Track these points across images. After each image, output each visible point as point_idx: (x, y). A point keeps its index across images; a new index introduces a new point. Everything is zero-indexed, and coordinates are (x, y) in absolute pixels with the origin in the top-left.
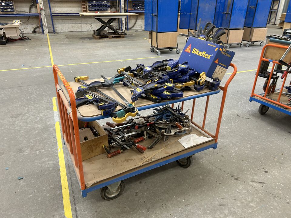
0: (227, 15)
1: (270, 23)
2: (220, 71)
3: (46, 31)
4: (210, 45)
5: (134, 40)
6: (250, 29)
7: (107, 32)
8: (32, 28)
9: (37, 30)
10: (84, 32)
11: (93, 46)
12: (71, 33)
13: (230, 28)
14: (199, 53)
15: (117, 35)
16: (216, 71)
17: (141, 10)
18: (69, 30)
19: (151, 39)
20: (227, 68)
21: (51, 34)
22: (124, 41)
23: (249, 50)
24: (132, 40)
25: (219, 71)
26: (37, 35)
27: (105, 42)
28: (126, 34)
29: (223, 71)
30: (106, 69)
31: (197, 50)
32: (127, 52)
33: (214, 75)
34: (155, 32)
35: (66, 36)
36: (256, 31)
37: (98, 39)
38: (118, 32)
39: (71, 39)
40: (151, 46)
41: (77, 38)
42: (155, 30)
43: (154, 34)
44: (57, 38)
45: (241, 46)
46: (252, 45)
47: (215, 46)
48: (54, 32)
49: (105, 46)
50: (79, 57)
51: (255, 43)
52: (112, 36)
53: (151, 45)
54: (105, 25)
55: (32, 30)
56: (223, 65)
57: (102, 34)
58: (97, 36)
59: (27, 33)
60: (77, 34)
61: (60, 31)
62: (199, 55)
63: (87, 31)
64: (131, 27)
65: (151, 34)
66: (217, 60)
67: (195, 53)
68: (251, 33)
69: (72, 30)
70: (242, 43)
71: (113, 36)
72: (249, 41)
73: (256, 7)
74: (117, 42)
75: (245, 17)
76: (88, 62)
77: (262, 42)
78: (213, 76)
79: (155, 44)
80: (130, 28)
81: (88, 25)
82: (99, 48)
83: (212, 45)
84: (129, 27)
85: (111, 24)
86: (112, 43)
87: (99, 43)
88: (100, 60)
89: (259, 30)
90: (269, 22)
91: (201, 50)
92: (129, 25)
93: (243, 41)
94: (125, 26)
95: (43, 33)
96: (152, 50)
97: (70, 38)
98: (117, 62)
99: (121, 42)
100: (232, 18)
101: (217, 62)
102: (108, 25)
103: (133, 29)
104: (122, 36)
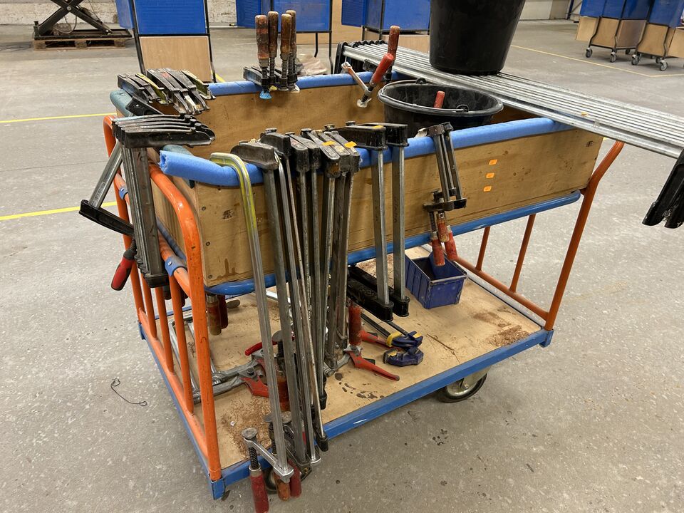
7: (72, 26)
15: (99, 38)
38: (105, 30)
52: (84, 40)
57: (55, 33)
85: (80, 5)
104: (118, 42)
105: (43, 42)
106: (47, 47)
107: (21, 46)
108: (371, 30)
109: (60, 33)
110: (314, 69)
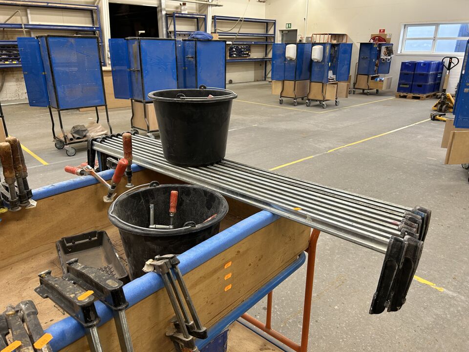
0: (136, 74)
1: (267, 79)
13: (146, 100)
17: (14, 62)
73: (196, 57)
75: (175, 76)
90: (265, 78)
108: (137, 101)
110: (97, 132)
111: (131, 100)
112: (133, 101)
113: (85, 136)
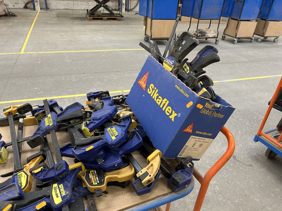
0: (239, 3)
2: (198, 144)
3: (38, 7)
4: (179, 89)
5: (131, 24)
6: (264, 21)
7: (102, 12)
8: (23, 3)
9: (29, 5)
10: (80, 11)
11: (82, 29)
12: (65, 11)
13: (241, 19)
14: (157, 98)
15: (112, 17)
16: (187, 146)
18: (64, 7)
19: (146, 25)
20: (213, 137)
21: (42, 11)
22: (120, 24)
23: (261, 47)
24: (128, 24)
25: (194, 144)
26: (28, 10)
27: (98, 24)
28: (123, 17)
29: (205, 145)
30: (82, 62)
31: (155, 90)
32: (117, 39)
33: (183, 152)
34: (150, 18)
35: (57, 14)
36: (271, 24)
37: (90, 20)
38: (113, 14)
39: (61, 19)
40: (145, 35)
41: (68, 17)
42: (150, 15)
43: (149, 20)
44: (46, 17)
45: (251, 40)
46: (265, 40)
47: (187, 96)
48: (47, 8)
49: (95, 30)
50: (59, 42)
51: (268, 39)
52: (106, 18)
53: (145, 33)
54: (99, 5)
55: (24, 5)
56: (205, 133)
57: (96, 14)
58: (89, 17)
59: (17, 8)
60: (70, 12)
61: (54, 7)
62: (157, 102)
63: (83, 10)
64: (132, 8)
65: (146, 20)
66: (191, 126)
67: (152, 95)
68: (265, 27)
69: (67, 7)
70: (253, 38)
71: (108, 18)
72: (262, 35)
74: (110, 26)
75: (260, 7)
76: (66, 50)
77: (276, 38)
78: (181, 155)
79: (149, 33)
80: (131, 10)
81: (85, 3)
82: (87, 31)
83: (182, 91)
84: (129, 8)
85: (106, 4)
86: (105, 26)
87: (91, 26)
88: (82, 49)
89: (275, 24)
91: (162, 94)
92: (130, 6)
93: (254, 35)
94: (126, 7)
95: (34, 9)
96: (146, 39)
97: (61, 17)
98: (100, 52)
99: (114, 26)
100: (244, 7)
101: (189, 130)
102: (102, 5)
103: (134, 10)
104: (118, 19)
105: (91, 18)
106: (93, 20)
107: (81, 19)
108: (232, 19)
109: (97, 14)
110: (211, 34)
111: (229, 18)
112: (230, 19)
113: (204, 36)
